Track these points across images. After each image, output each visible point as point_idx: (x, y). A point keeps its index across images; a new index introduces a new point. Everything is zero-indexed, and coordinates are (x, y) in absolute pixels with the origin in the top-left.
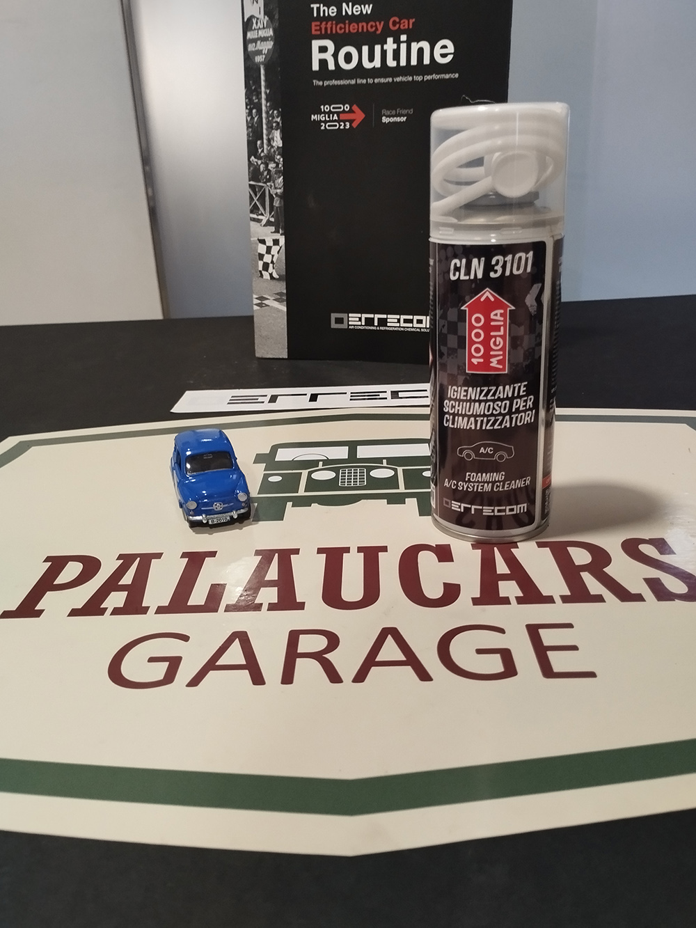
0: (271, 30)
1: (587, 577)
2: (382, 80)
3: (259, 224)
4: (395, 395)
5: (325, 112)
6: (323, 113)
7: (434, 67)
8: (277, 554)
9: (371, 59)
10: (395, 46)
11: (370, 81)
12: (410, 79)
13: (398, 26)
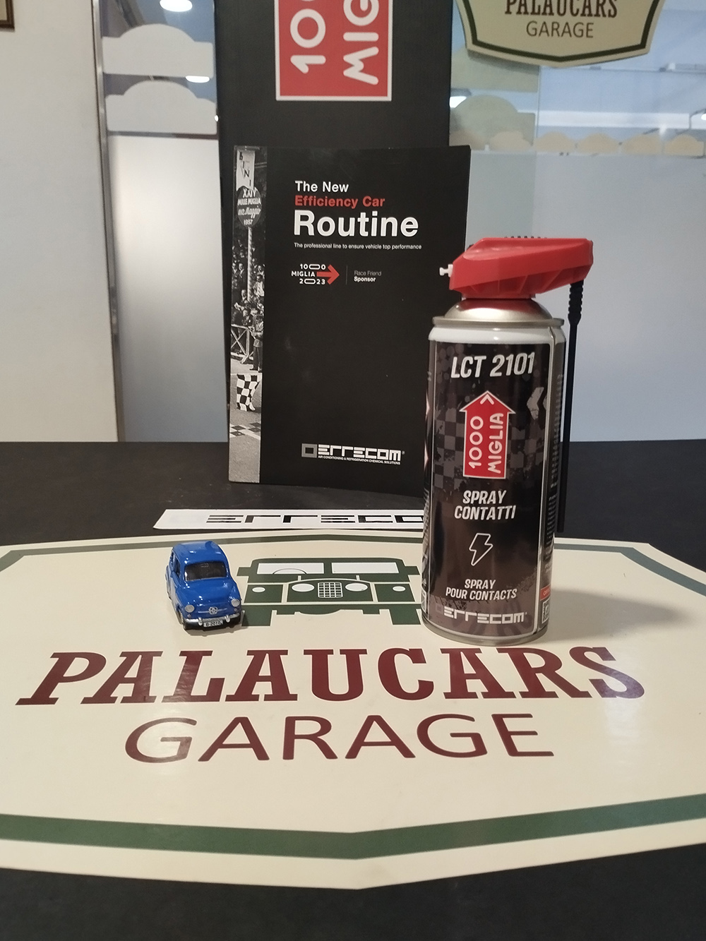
1: (541, 677)
2: (355, 247)
3: (240, 362)
4: (362, 519)
5: (304, 270)
6: (302, 270)
7: (401, 238)
8: (267, 655)
9: (346, 228)
10: (367, 220)
11: (345, 246)
12: (380, 247)
13: (370, 203)
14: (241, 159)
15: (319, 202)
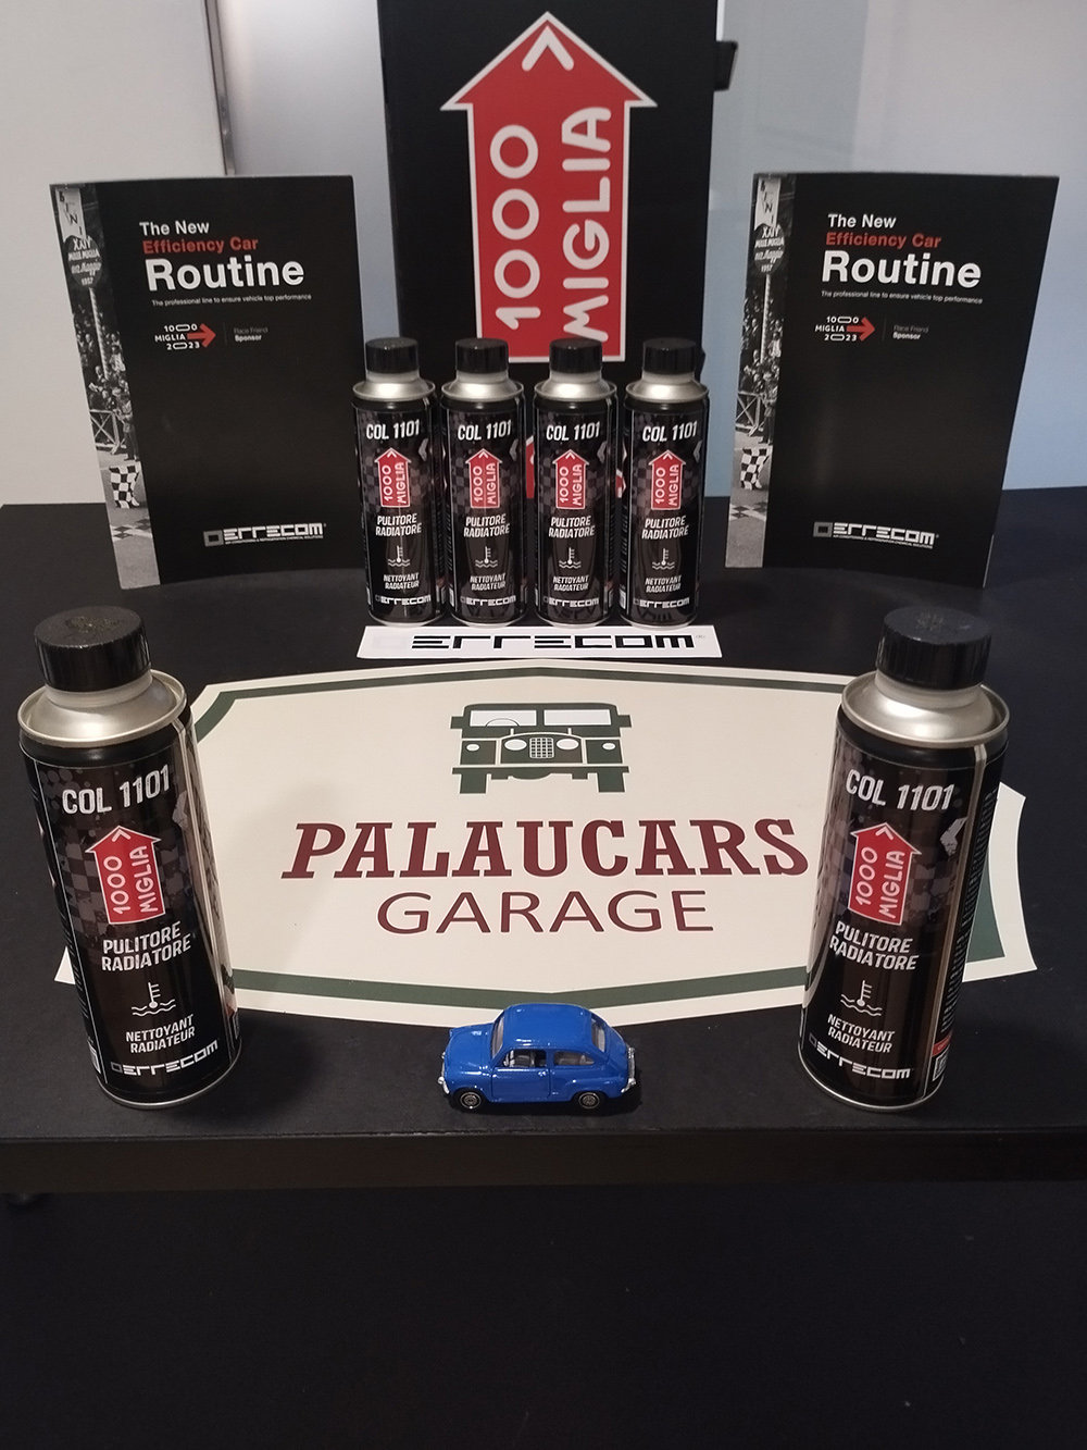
0: (782, 239)
2: (898, 296)
3: (745, 435)
5: (831, 324)
6: (828, 323)
7: (956, 289)
9: (889, 273)
10: (916, 263)
11: (885, 295)
12: (929, 298)
13: (921, 243)
14: (763, 187)
15: (856, 241)
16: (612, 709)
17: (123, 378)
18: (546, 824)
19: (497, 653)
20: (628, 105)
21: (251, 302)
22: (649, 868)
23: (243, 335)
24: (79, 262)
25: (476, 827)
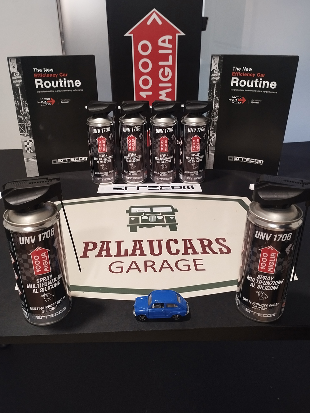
0: (219, 74)
2: (253, 91)
7: (270, 89)
9: (250, 84)
10: (258, 81)
11: (249, 91)
12: (262, 91)
13: (259, 76)
14: (214, 59)
15: (241, 75)
16: (172, 207)
17: (28, 114)
18: (155, 241)
19: (138, 191)
20: (177, 35)
21: (66, 92)
22: (186, 253)
23: (63, 101)
24: (15, 80)
25: (135, 242)
